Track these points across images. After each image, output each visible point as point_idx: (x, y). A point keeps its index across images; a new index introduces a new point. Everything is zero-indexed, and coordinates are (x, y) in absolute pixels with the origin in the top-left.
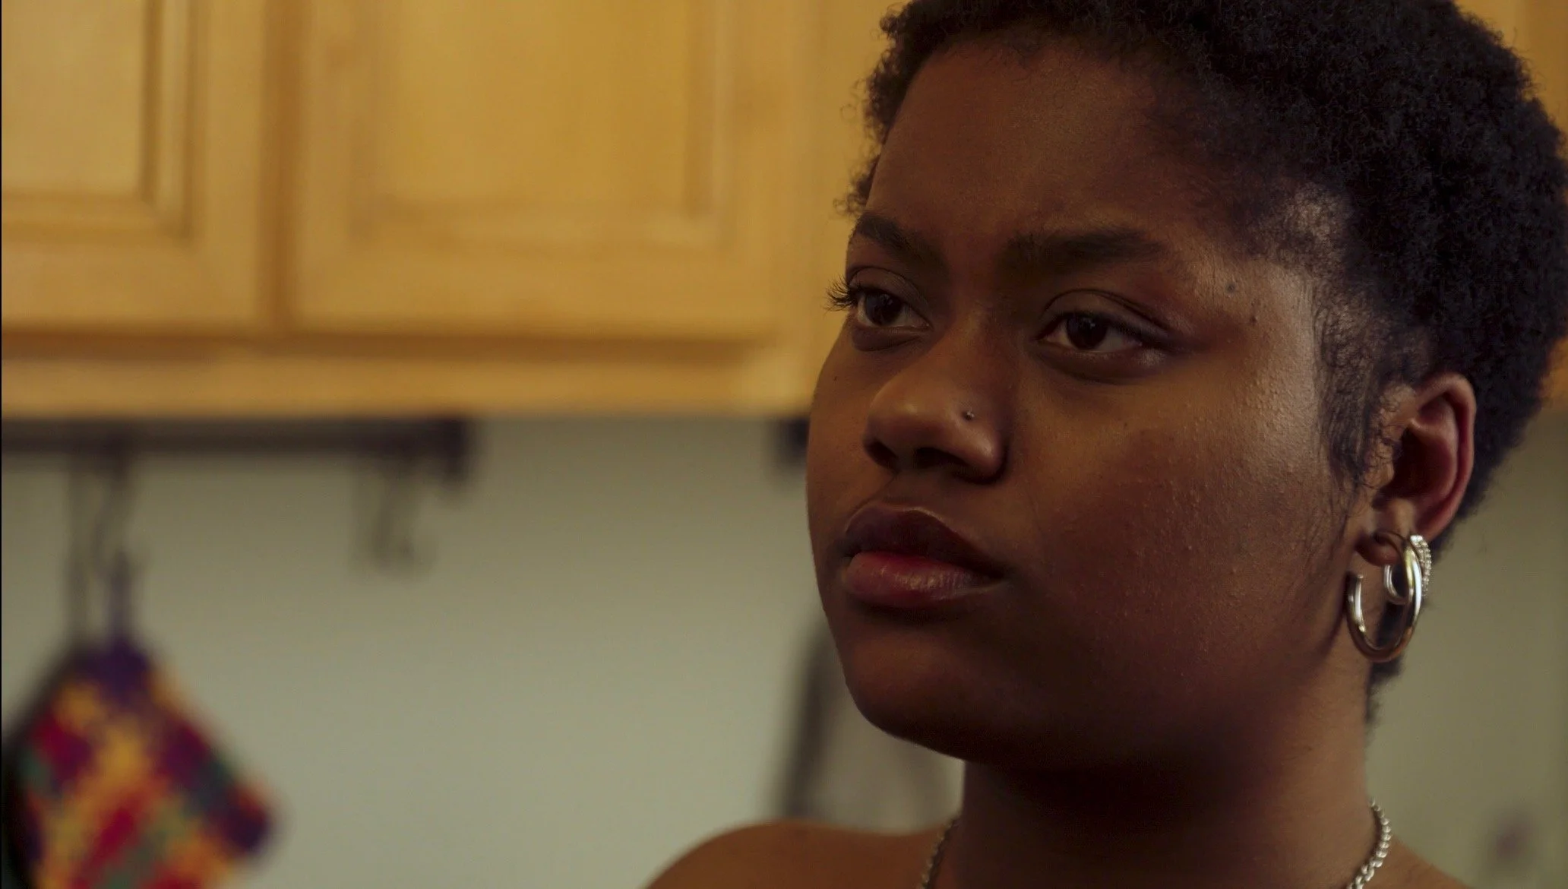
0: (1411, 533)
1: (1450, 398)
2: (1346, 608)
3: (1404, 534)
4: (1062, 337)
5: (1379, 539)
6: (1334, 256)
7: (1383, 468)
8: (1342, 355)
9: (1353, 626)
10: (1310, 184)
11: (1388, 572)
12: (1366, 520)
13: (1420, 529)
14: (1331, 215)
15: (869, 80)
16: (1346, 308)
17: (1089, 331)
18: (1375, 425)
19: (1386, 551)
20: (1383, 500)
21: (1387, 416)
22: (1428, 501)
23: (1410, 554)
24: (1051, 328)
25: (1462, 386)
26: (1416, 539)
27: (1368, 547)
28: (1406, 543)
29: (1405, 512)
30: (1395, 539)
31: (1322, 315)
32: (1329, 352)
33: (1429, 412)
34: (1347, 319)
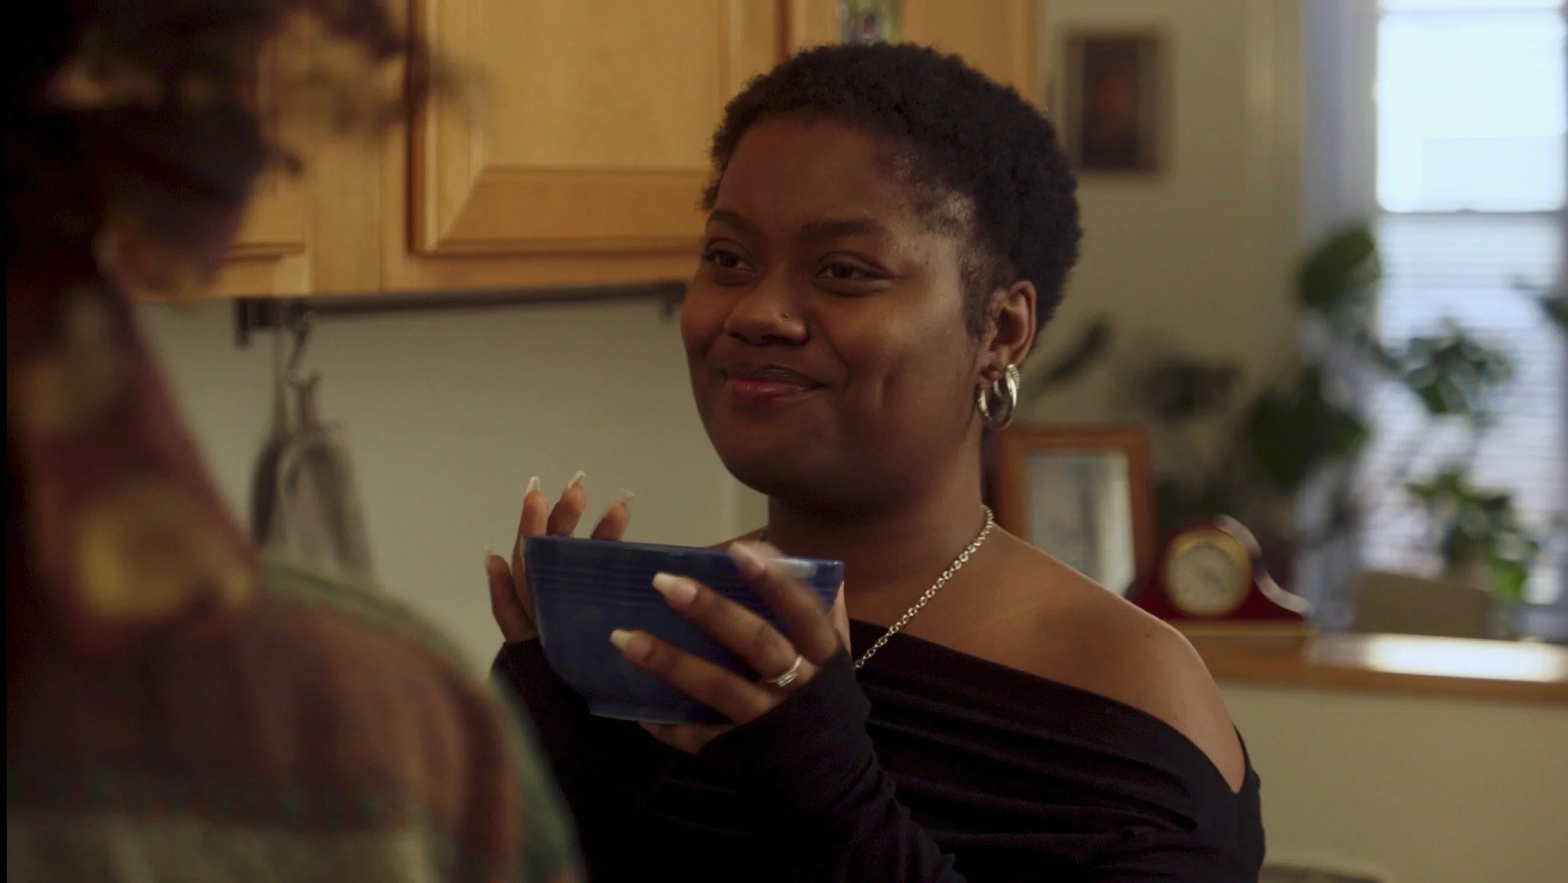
0: (1008, 364)
1: (1023, 292)
2: (976, 402)
3: (1004, 364)
4: (830, 273)
5: (992, 367)
6: (968, 229)
7: (992, 332)
8: (973, 277)
9: (979, 409)
10: (954, 192)
11: (996, 384)
12: (986, 358)
13: (1012, 360)
14: (965, 207)
15: (714, 137)
16: (975, 254)
17: (844, 272)
18: (988, 310)
19: (996, 374)
20: (993, 348)
21: (994, 305)
22: (1015, 346)
23: (1008, 374)
24: (824, 270)
25: (1032, 290)
26: (1011, 366)
27: (986, 372)
28: (1006, 369)
29: (1005, 352)
30: (1001, 369)
31: (961, 259)
32: (966, 277)
33: (1013, 299)
34: (974, 260)
